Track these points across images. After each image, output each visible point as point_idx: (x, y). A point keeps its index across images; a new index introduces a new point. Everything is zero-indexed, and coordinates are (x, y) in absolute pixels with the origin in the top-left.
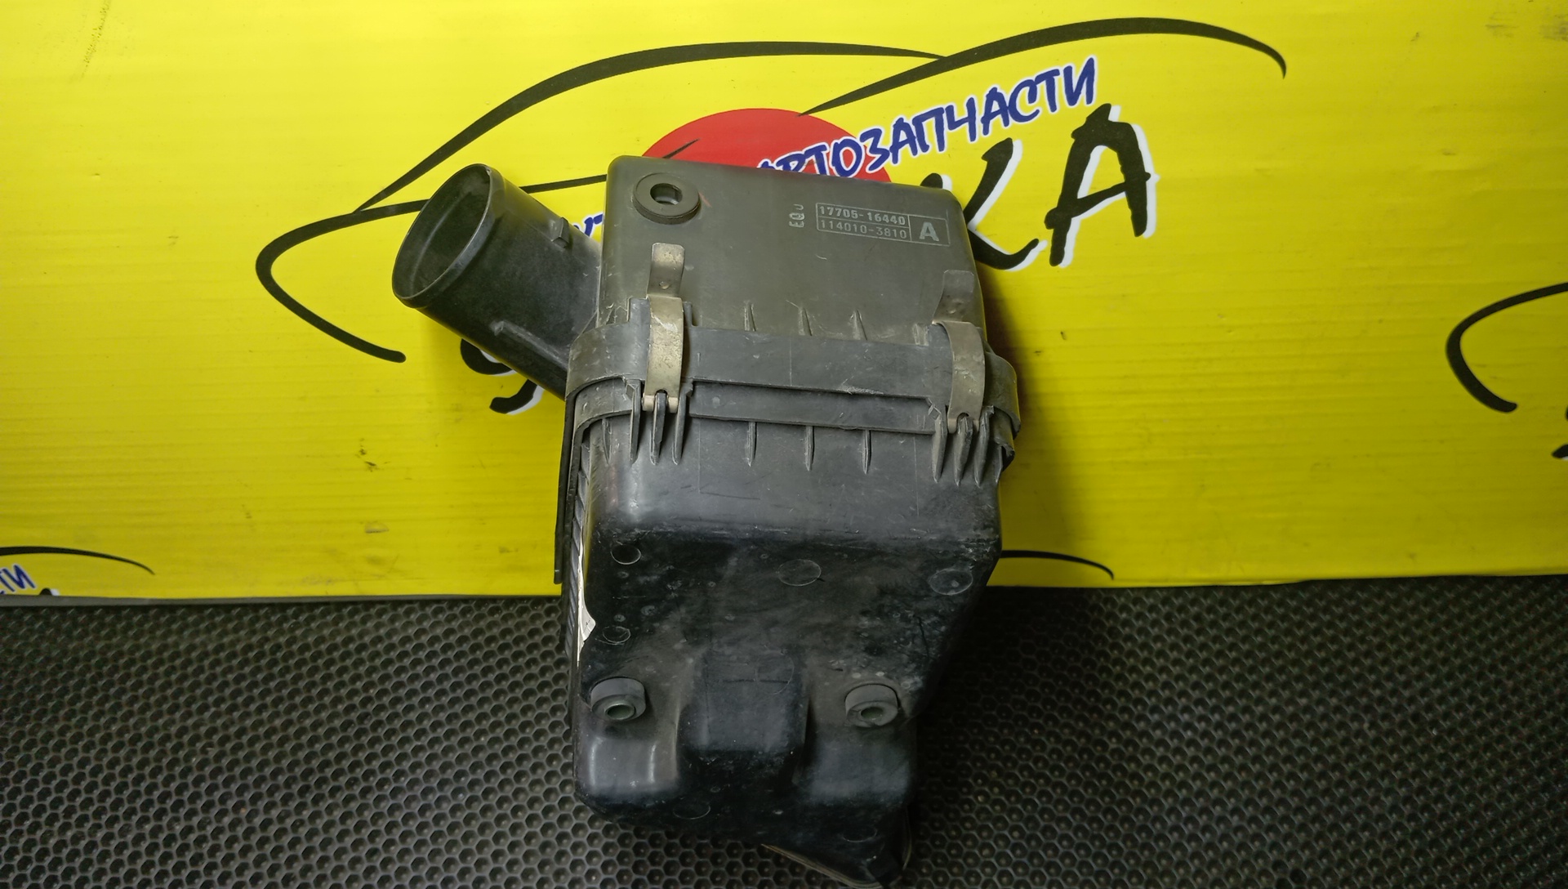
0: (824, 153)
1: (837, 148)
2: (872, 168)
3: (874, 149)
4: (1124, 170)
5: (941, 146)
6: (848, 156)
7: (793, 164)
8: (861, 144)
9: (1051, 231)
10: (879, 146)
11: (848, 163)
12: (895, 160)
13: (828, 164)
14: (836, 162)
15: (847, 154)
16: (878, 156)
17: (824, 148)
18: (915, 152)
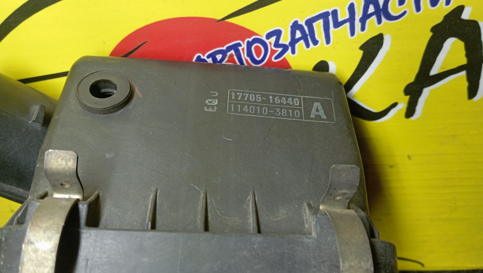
0: (240, 48)
1: (249, 45)
2: (276, 58)
3: (277, 44)
4: (467, 55)
5: (328, 41)
6: (258, 51)
7: (219, 57)
8: (267, 41)
9: (408, 98)
10: (281, 42)
11: (258, 55)
12: (293, 52)
13: (244, 56)
14: (250, 54)
15: (257, 49)
16: (280, 50)
17: (239, 45)
18: (308, 46)
